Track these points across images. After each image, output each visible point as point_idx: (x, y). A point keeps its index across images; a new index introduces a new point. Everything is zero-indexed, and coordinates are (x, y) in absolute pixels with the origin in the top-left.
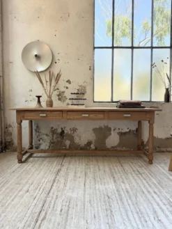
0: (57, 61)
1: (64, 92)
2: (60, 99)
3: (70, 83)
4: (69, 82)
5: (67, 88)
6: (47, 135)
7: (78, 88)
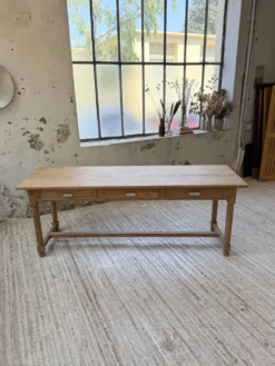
0: (22, 91)
1: (37, 136)
2: (32, 146)
3: (45, 122)
4: (43, 120)
5: (42, 129)
6: (21, 197)
7: (58, 128)
